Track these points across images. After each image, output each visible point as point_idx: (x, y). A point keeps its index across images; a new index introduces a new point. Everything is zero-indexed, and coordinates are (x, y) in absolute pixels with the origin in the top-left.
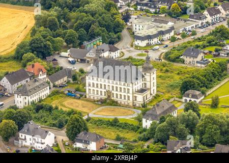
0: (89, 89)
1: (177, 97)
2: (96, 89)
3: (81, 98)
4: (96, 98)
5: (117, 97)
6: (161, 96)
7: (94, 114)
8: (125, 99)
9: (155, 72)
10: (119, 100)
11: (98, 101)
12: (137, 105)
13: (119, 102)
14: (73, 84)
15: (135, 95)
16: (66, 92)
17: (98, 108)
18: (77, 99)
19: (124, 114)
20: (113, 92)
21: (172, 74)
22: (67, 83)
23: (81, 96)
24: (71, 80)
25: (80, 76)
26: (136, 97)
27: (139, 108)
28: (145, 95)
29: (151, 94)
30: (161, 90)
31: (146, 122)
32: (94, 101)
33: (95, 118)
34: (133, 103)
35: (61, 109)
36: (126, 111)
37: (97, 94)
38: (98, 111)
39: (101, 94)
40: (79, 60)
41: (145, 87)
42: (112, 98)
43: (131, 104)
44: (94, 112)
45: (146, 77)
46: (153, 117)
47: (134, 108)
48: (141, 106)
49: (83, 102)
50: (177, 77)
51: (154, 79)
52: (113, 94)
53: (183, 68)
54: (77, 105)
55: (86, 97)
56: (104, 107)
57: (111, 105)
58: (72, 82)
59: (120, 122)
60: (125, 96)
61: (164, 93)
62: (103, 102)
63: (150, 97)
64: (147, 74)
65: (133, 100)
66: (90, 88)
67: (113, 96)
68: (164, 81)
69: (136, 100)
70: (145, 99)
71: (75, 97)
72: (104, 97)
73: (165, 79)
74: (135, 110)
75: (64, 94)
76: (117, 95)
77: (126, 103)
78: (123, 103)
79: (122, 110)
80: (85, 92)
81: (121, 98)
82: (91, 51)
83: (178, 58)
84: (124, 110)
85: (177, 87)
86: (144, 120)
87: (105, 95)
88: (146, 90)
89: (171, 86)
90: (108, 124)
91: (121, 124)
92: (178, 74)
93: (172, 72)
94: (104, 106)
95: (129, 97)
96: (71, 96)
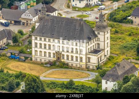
0: (36, 51)
1: (133, 59)
2: (43, 50)
3: (26, 61)
4: (43, 61)
5: (68, 59)
6: (116, 58)
7: (45, 77)
8: (77, 60)
9: (109, 31)
10: (70, 62)
11: (46, 64)
12: (91, 67)
13: (70, 64)
14: (14, 46)
15: (88, 56)
16: (9, 54)
17: (48, 70)
18: (22, 61)
19: (78, 76)
20: (63, 53)
21: (123, 35)
22: (7, 45)
23: (26, 58)
24: (11, 42)
25: (20, 38)
26: (89, 58)
27: (93, 70)
28: (99, 56)
29: (105, 56)
30: (114, 52)
31: (106, 83)
32: (42, 64)
33: (46, 80)
34: (86, 65)
35: (7, 72)
36: (80, 73)
37: (45, 56)
38: (49, 74)
39: (50, 56)
40: (13, 22)
41: (99, 47)
42: (62, 60)
43: (84, 66)
44: (44, 74)
45: (99, 36)
46: (114, 78)
47: (88, 70)
48: (95, 68)
49: (29, 64)
50: (129, 39)
51: (108, 39)
52: (63, 55)
53: (133, 29)
54: (24, 68)
55: (31, 59)
56: (54, 70)
57: (61, 67)
58: (12, 44)
59: (76, 84)
60: (77, 57)
61: (117, 55)
62: (52, 65)
63: (104, 59)
64: (101, 33)
65: (86, 62)
66: (36, 49)
67: (64, 58)
68: (115, 43)
69: (89, 62)
70: (100, 60)
71: (20, 60)
72: (52, 59)
73: (116, 41)
74: (89, 72)
75: (6, 56)
76: (68, 56)
77: (78, 66)
78: (74, 65)
79: (75, 72)
80: (31, 54)
81: (72, 60)
82: (27, 12)
83: (125, 19)
84: (76, 73)
85: (131, 48)
86: (104, 82)
87: (54, 57)
88: (100, 51)
89: (125, 47)
90: (62, 87)
91: (77, 86)
92: (130, 35)
93: (122, 33)
94: (53, 68)
95: (81, 58)
96: (15, 58)
